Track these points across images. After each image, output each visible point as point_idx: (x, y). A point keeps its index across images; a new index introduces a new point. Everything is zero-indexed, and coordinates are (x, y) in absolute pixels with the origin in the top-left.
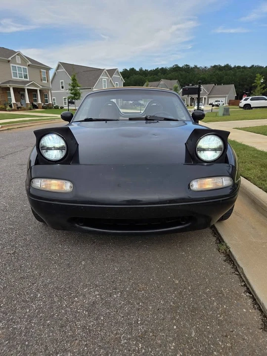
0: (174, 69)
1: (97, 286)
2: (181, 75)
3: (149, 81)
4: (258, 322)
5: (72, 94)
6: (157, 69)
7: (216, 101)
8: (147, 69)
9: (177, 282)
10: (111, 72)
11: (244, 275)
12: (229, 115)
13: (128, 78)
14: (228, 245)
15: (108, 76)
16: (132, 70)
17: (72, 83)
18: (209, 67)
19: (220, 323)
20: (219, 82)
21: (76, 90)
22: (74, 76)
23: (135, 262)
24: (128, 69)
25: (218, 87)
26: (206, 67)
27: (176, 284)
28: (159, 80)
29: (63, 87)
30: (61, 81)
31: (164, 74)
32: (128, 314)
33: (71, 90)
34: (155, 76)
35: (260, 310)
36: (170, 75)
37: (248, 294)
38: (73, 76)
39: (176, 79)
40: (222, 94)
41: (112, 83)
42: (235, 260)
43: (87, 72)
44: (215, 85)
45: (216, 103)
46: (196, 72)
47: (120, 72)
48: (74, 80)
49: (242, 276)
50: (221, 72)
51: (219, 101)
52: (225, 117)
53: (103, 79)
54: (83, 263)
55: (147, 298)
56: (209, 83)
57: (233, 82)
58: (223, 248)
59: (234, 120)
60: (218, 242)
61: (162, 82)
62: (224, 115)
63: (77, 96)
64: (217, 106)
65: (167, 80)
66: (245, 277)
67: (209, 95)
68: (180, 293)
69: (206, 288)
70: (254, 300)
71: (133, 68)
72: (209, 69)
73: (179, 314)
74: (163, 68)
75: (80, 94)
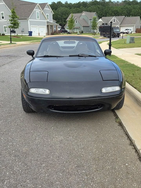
0: (93, 3)
1: (61, 135)
2: (99, 8)
3: (73, 13)
4: (128, 143)
5: (12, 24)
6: (79, 3)
7: (126, 30)
8: (71, 3)
9: (96, 133)
10: (43, 6)
11: (126, 129)
12: (134, 42)
13: (56, 9)
14: (120, 119)
15: (40, 9)
16: (59, 3)
17: (12, 15)
18: (121, 2)
19: (113, 144)
20: (128, 15)
21: (15, 21)
22: (14, 9)
23: (77, 127)
24: (56, 3)
25: (127, 18)
26: (118, 2)
27: (96, 134)
28: (81, 12)
29: (3, 18)
30: (1, 12)
31: (85, 7)
32: (77, 143)
33: (11, 21)
34: (78, 8)
35: (130, 140)
36: (89, 8)
37: (126, 136)
38: (12, 10)
39: (94, 12)
40: (131, 24)
41: (43, 14)
42: (123, 124)
43: (23, 5)
44: (125, 16)
45: (126, 31)
46: (111, 6)
47: (50, 5)
48: (13, 12)
49: (125, 130)
50: (130, 6)
51: (129, 30)
52: (131, 44)
53: (36, 12)
54: (53, 128)
55: (84, 138)
56: (121, 15)
57: (139, 14)
58: (118, 120)
59: (137, 47)
60: (116, 118)
61: (84, 14)
62: (130, 42)
63: (16, 25)
64: (127, 33)
65: (87, 12)
66: (126, 130)
67: (120, 24)
68: (98, 136)
69: (109, 134)
70: (128, 137)
71: (60, 2)
72: (120, 3)
73: (97, 142)
74: (84, 2)
75: (18, 24)
